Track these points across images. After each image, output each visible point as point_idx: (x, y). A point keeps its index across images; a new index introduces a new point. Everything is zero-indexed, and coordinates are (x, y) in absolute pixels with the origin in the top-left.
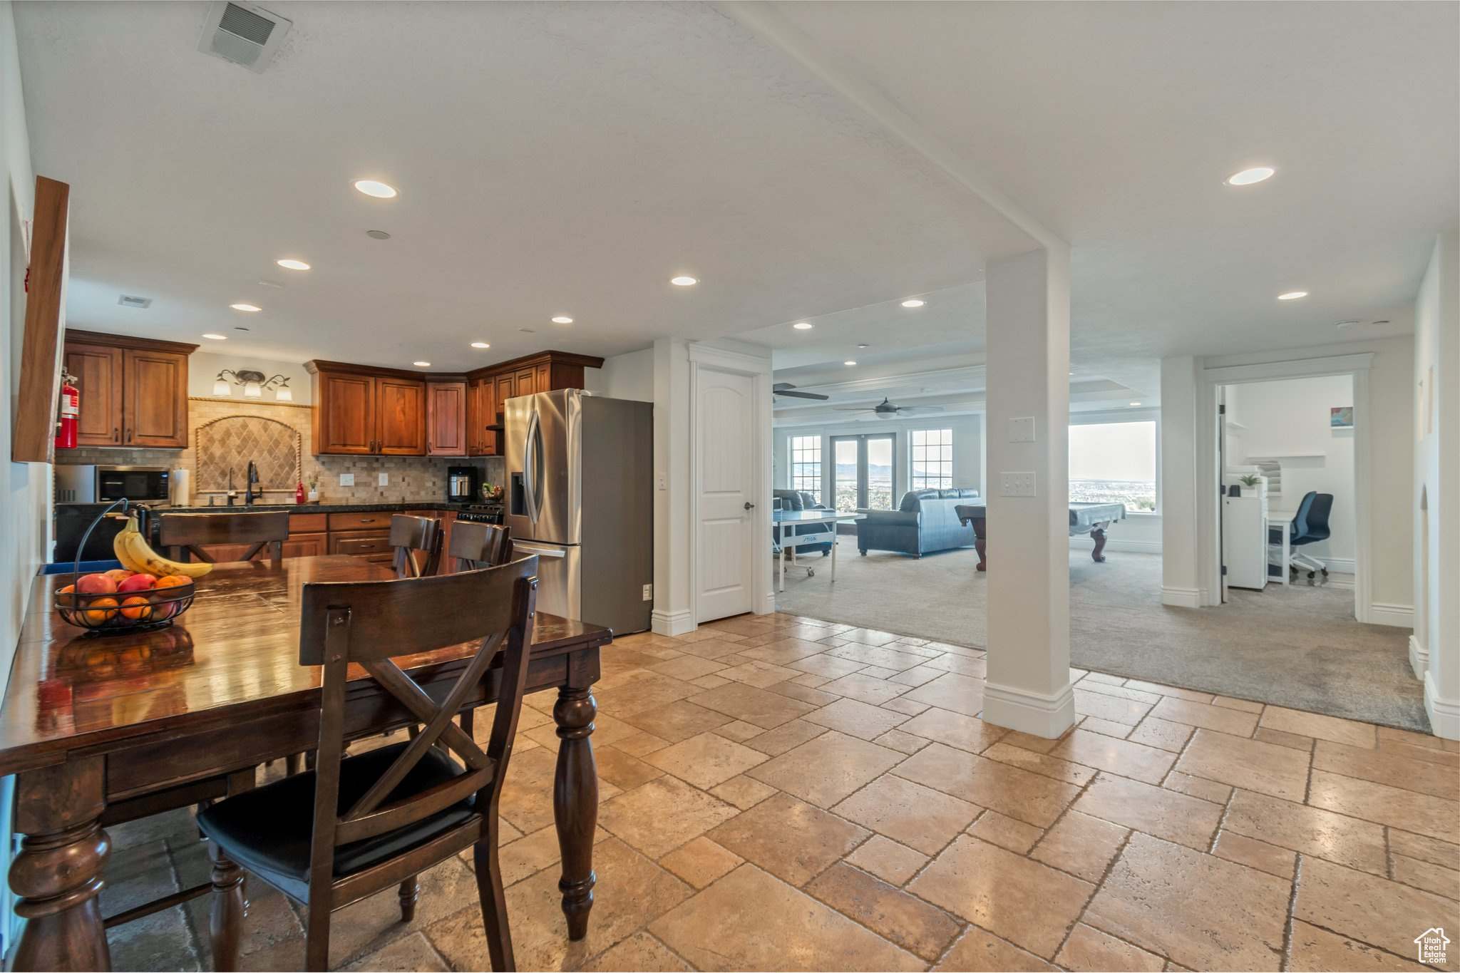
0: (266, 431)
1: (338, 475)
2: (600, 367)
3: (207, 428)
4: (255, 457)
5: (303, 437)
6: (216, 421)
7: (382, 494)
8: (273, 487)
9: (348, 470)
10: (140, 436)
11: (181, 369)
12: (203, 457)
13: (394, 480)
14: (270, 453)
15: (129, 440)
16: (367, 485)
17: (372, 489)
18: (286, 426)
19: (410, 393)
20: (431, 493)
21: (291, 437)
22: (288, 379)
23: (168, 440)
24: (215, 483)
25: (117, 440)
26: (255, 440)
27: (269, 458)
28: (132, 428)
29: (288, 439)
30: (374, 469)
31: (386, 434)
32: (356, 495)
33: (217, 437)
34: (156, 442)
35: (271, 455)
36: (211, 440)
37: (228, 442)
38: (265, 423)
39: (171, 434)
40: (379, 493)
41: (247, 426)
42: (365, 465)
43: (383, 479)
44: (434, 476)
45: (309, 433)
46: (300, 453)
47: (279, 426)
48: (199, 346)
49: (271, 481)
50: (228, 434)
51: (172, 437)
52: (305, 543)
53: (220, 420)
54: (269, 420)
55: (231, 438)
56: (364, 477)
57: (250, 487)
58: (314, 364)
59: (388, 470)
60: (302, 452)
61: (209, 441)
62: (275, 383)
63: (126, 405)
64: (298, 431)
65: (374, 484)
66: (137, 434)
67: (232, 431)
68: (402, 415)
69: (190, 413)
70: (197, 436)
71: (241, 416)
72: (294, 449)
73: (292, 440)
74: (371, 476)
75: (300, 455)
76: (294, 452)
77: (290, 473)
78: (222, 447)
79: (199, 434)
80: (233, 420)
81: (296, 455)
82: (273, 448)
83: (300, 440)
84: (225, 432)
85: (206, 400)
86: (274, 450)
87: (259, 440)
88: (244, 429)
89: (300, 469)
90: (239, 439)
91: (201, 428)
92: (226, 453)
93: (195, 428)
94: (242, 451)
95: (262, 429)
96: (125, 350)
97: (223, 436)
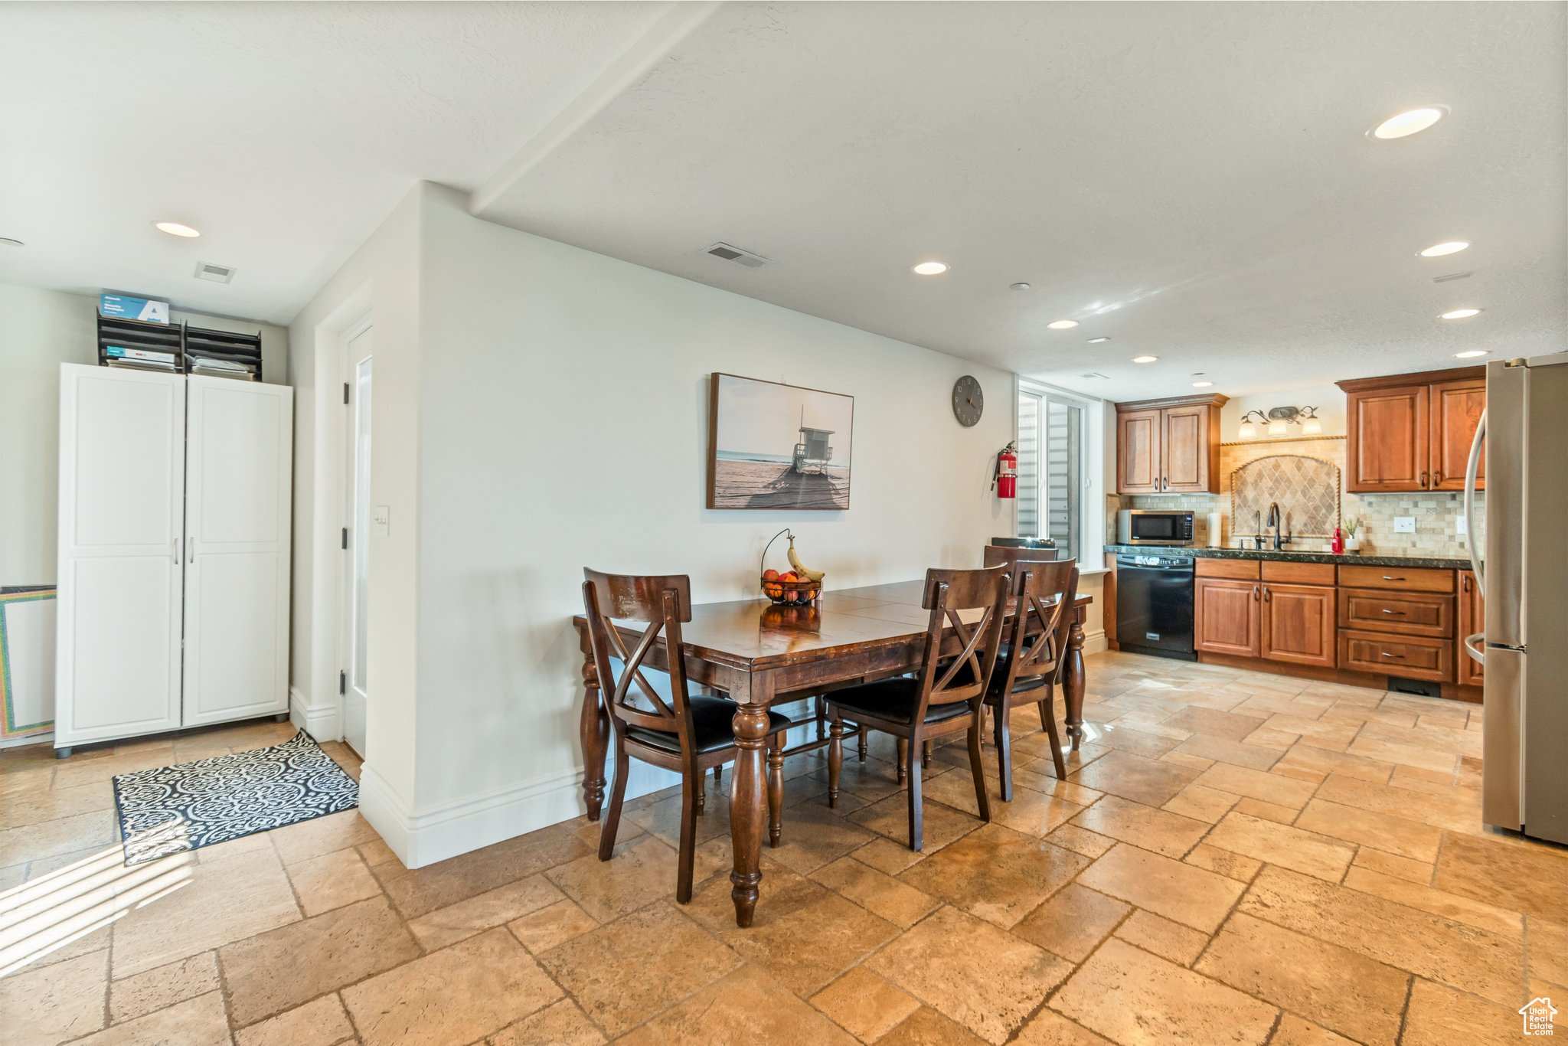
0: (1299, 470)
1: (1391, 518)
3: (1241, 472)
5: (1340, 472)
6: (1249, 464)
7: (1461, 545)
8: (1306, 532)
9: (1406, 513)
10: (1172, 483)
12: (1237, 500)
14: (1304, 493)
15: (1165, 488)
16: (1436, 532)
17: (1445, 537)
18: (1322, 462)
21: (1328, 474)
22: (1315, 409)
23: (1194, 486)
24: (1248, 526)
25: (1156, 488)
26: (1288, 480)
27: (1301, 500)
28: (1167, 477)
29: (1324, 477)
30: (1449, 511)
31: (1446, 461)
32: (1419, 545)
33: (1251, 480)
35: (1305, 496)
36: (1244, 483)
37: (1261, 484)
38: (1299, 461)
39: (1195, 480)
40: (1456, 544)
41: (1280, 466)
42: (1432, 504)
43: (1462, 524)
46: (1339, 492)
47: (1314, 463)
49: (1305, 525)
50: (1260, 475)
51: (1197, 483)
53: (1253, 462)
54: (1303, 457)
55: (1264, 480)
56: (1431, 521)
58: (1339, 386)
60: (1342, 493)
61: (1242, 484)
62: (1304, 415)
63: (1163, 458)
64: (1337, 467)
65: (1448, 532)
67: (1265, 473)
69: (1222, 458)
70: (1232, 480)
71: (1273, 457)
72: (1331, 488)
73: (1330, 478)
74: (1444, 520)
75: (1339, 496)
76: (1332, 492)
77: (1326, 517)
78: (1255, 490)
79: (1234, 478)
80: (1265, 462)
81: (1334, 495)
82: (1307, 488)
83: (1339, 477)
84: (1257, 474)
85: (1238, 444)
86: (1308, 490)
87: (1292, 481)
88: (1276, 470)
89: (1339, 511)
90: (1271, 481)
91: (1235, 472)
92: (1259, 496)
93: (1230, 472)
94: (1274, 493)
95: (1295, 468)
96: (1162, 411)
97: (1256, 478)
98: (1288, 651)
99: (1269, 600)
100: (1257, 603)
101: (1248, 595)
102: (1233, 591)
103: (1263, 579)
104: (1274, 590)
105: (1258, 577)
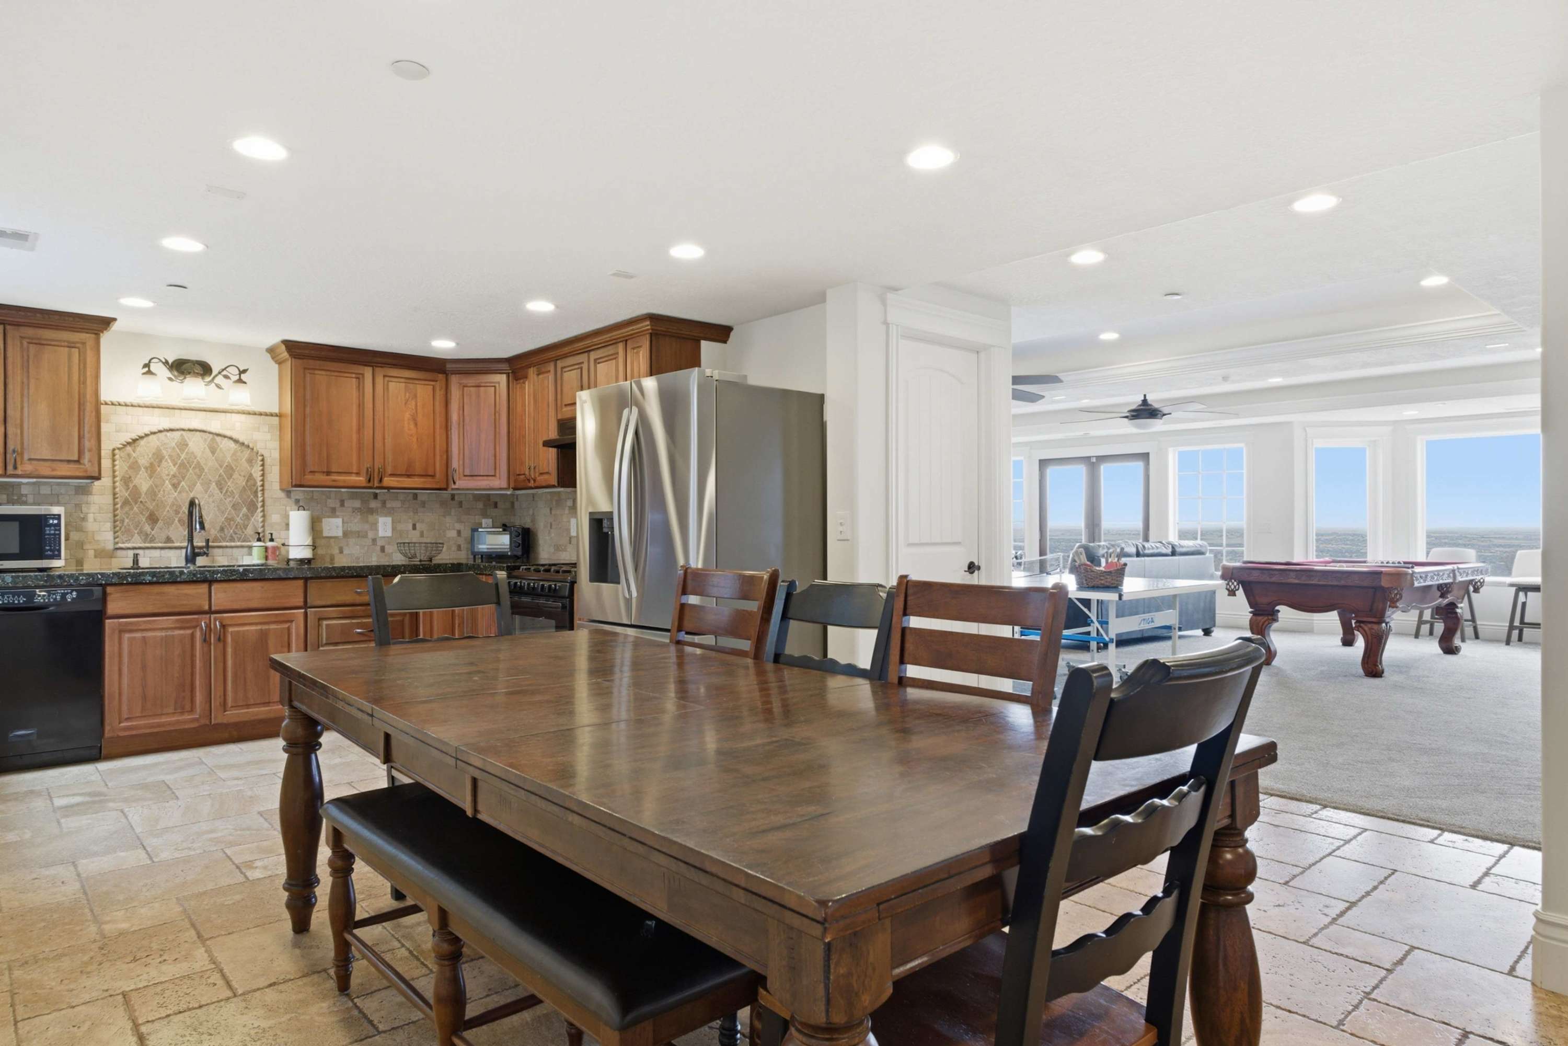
0: (213, 453)
1: (319, 520)
2: (725, 342)
3: (129, 448)
4: (198, 492)
5: (268, 461)
6: (141, 438)
7: (383, 549)
8: (224, 540)
9: (334, 513)
10: (30, 459)
11: (90, 355)
12: (123, 493)
13: (400, 527)
14: (220, 486)
15: (15, 468)
16: (361, 535)
17: (369, 542)
18: (243, 444)
19: (423, 392)
20: (454, 548)
21: (250, 461)
22: (245, 371)
23: (72, 466)
24: (140, 533)
26: (198, 465)
27: (218, 494)
28: (19, 448)
29: (246, 465)
30: (371, 511)
31: (390, 457)
32: (345, 552)
33: (143, 462)
34: (53, 470)
35: (221, 489)
36: (135, 466)
37: (159, 469)
38: (213, 439)
39: (76, 458)
40: (378, 548)
41: (187, 445)
42: (357, 504)
43: (384, 526)
44: (459, 521)
45: (276, 455)
46: (263, 485)
47: (232, 445)
48: (115, 320)
49: (222, 529)
50: (158, 457)
51: (78, 462)
52: (273, 626)
53: (147, 435)
54: (217, 435)
55: (164, 464)
56: (356, 525)
57: (191, 539)
58: (283, 347)
59: (390, 512)
60: (266, 487)
61: (130, 467)
62: (226, 377)
63: (10, 412)
64: (261, 451)
65: (371, 535)
66: (26, 457)
67: (164, 452)
68: (412, 426)
69: (103, 425)
70: (114, 461)
71: (177, 430)
72: (255, 480)
73: (252, 466)
74: (367, 522)
75: (263, 490)
76: (255, 485)
77: (248, 519)
78: (151, 478)
79: (117, 457)
80: (166, 436)
81: (257, 489)
82: (224, 479)
83: (263, 465)
84: (154, 454)
85: (126, 405)
86: (225, 481)
87: (204, 467)
88: (182, 450)
89: (263, 511)
90: (174, 465)
91: (119, 449)
92: (156, 486)
93: (111, 448)
94: (179, 484)
95: (208, 450)
96: (8, 327)
97: (152, 460)
98: (248, 706)
99: (221, 639)
100: (205, 646)
101: (193, 636)
102: (170, 633)
103: (213, 608)
104: (229, 623)
105: (207, 608)
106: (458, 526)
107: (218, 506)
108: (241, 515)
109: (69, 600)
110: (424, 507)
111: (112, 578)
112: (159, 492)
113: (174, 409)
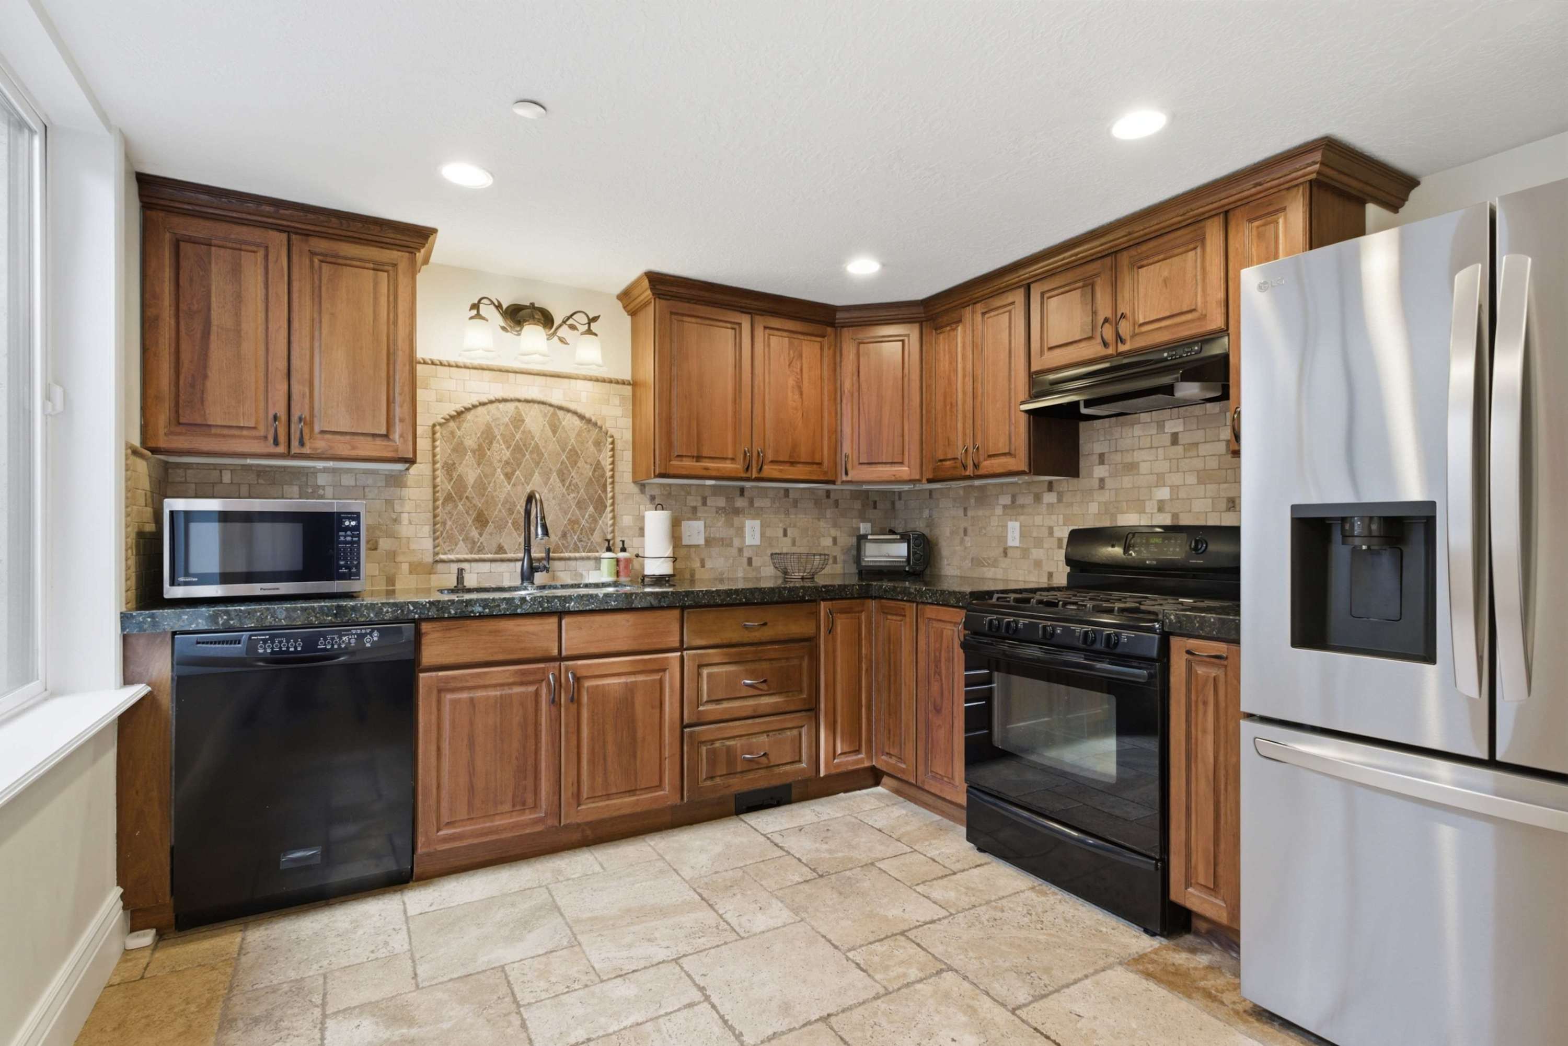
0: (554, 432)
1: (677, 523)
2: (1397, 209)
3: (452, 424)
4: (536, 484)
5: (619, 445)
6: (468, 410)
7: (750, 561)
8: (567, 549)
9: (693, 514)
10: (323, 432)
11: (403, 281)
12: (445, 486)
13: (769, 533)
14: (562, 476)
15: (302, 443)
16: (725, 543)
17: (734, 551)
18: (589, 421)
19: (810, 349)
21: (597, 445)
22: (595, 319)
23: (379, 442)
24: (466, 540)
25: (276, 443)
26: (536, 448)
27: (560, 489)
28: (306, 414)
29: (592, 449)
30: (737, 512)
31: (770, 435)
32: (708, 565)
33: (470, 443)
34: (354, 448)
35: (563, 481)
36: (459, 449)
37: (489, 453)
38: (554, 414)
39: (383, 431)
40: (745, 560)
41: (523, 421)
42: (721, 502)
43: (752, 532)
44: (835, 525)
45: (628, 436)
46: (613, 477)
47: (577, 422)
48: (434, 231)
49: (564, 535)
50: (488, 436)
51: (386, 436)
52: (641, 678)
53: (474, 407)
54: (561, 408)
55: (495, 444)
56: (720, 529)
57: (528, 550)
58: (646, 283)
59: (758, 513)
60: (617, 479)
61: (455, 450)
62: (572, 327)
63: (295, 362)
64: (611, 431)
65: (737, 542)
66: (317, 429)
67: (496, 431)
68: (797, 397)
69: (419, 392)
70: (434, 440)
71: (512, 400)
72: (603, 469)
73: (600, 451)
74: (732, 525)
75: (613, 483)
76: (603, 475)
77: (595, 521)
78: (479, 465)
79: (438, 435)
80: (498, 409)
81: (606, 481)
82: (567, 467)
83: (613, 450)
84: (483, 433)
85: (450, 366)
86: (569, 471)
87: (543, 450)
88: (517, 428)
89: (613, 511)
90: (508, 448)
91: (440, 424)
92: (486, 476)
93: (431, 423)
94: (513, 473)
95: (548, 428)
96: (293, 237)
97: (481, 440)
98: (608, 796)
99: (575, 700)
100: (554, 709)
101: (537, 693)
102: (507, 691)
103: (564, 653)
104: (585, 675)
105: (555, 652)
106: (833, 532)
107: (559, 505)
108: (587, 516)
109: (368, 645)
110: (796, 507)
111: (429, 610)
112: (489, 484)
113: (507, 371)
